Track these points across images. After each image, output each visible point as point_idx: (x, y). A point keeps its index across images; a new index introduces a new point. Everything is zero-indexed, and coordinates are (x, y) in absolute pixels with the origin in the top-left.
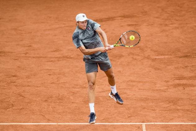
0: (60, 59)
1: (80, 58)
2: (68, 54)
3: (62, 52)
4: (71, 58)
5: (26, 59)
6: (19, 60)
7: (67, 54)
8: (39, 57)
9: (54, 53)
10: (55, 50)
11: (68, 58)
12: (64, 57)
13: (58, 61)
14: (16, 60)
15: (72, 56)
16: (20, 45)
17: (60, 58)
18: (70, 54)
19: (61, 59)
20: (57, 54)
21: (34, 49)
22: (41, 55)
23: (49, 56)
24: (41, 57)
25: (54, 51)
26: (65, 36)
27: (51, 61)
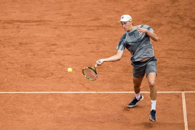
0: (99, 28)
1: (120, 27)
2: (108, 23)
3: (101, 21)
4: (111, 27)
5: (65, 28)
6: (59, 28)
7: (106, 23)
8: (78, 26)
9: (93, 21)
10: (94, 18)
11: (107, 26)
12: (103, 26)
13: (98, 29)
14: (56, 28)
15: (111, 25)
16: (60, 14)
17: (99, 26)
18: (109, 23)
19: (101, 28)
20: (96, 23)
21: (73, 18)
22: (81, 24)
23: (88, 25)
24: (81, 26)
25: (94, 20)
26: (104, 4)
27: (91, 30)
